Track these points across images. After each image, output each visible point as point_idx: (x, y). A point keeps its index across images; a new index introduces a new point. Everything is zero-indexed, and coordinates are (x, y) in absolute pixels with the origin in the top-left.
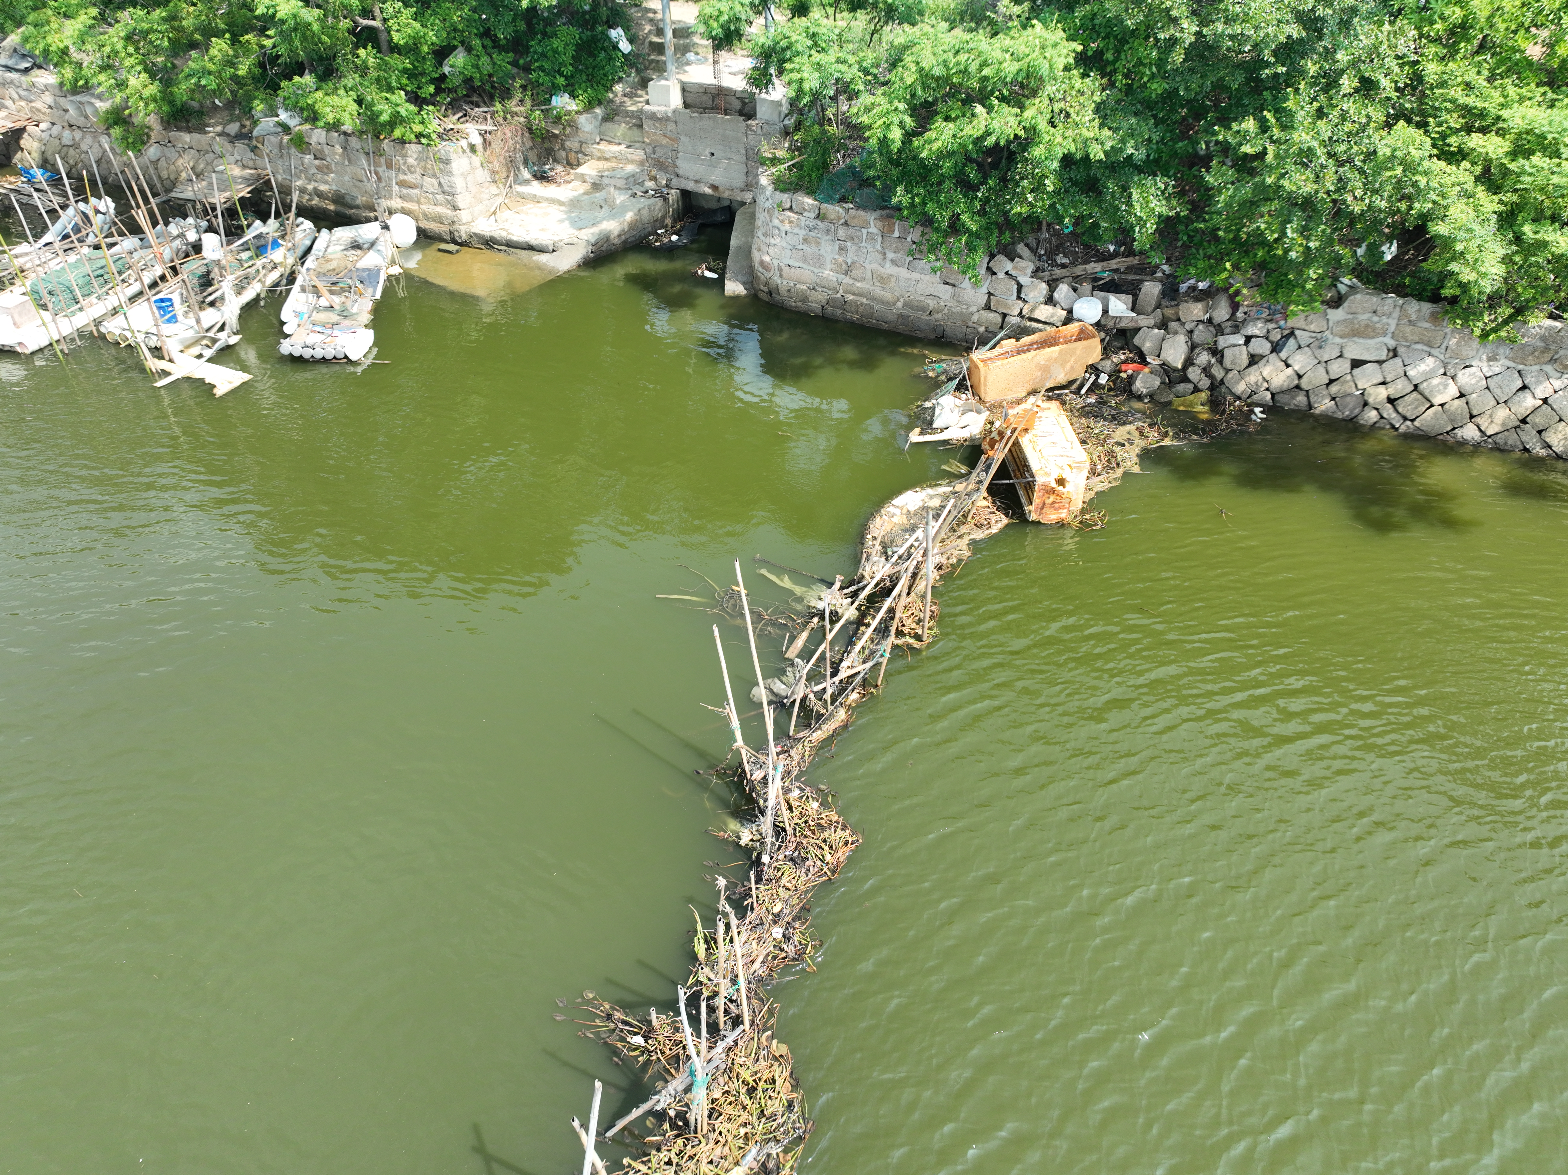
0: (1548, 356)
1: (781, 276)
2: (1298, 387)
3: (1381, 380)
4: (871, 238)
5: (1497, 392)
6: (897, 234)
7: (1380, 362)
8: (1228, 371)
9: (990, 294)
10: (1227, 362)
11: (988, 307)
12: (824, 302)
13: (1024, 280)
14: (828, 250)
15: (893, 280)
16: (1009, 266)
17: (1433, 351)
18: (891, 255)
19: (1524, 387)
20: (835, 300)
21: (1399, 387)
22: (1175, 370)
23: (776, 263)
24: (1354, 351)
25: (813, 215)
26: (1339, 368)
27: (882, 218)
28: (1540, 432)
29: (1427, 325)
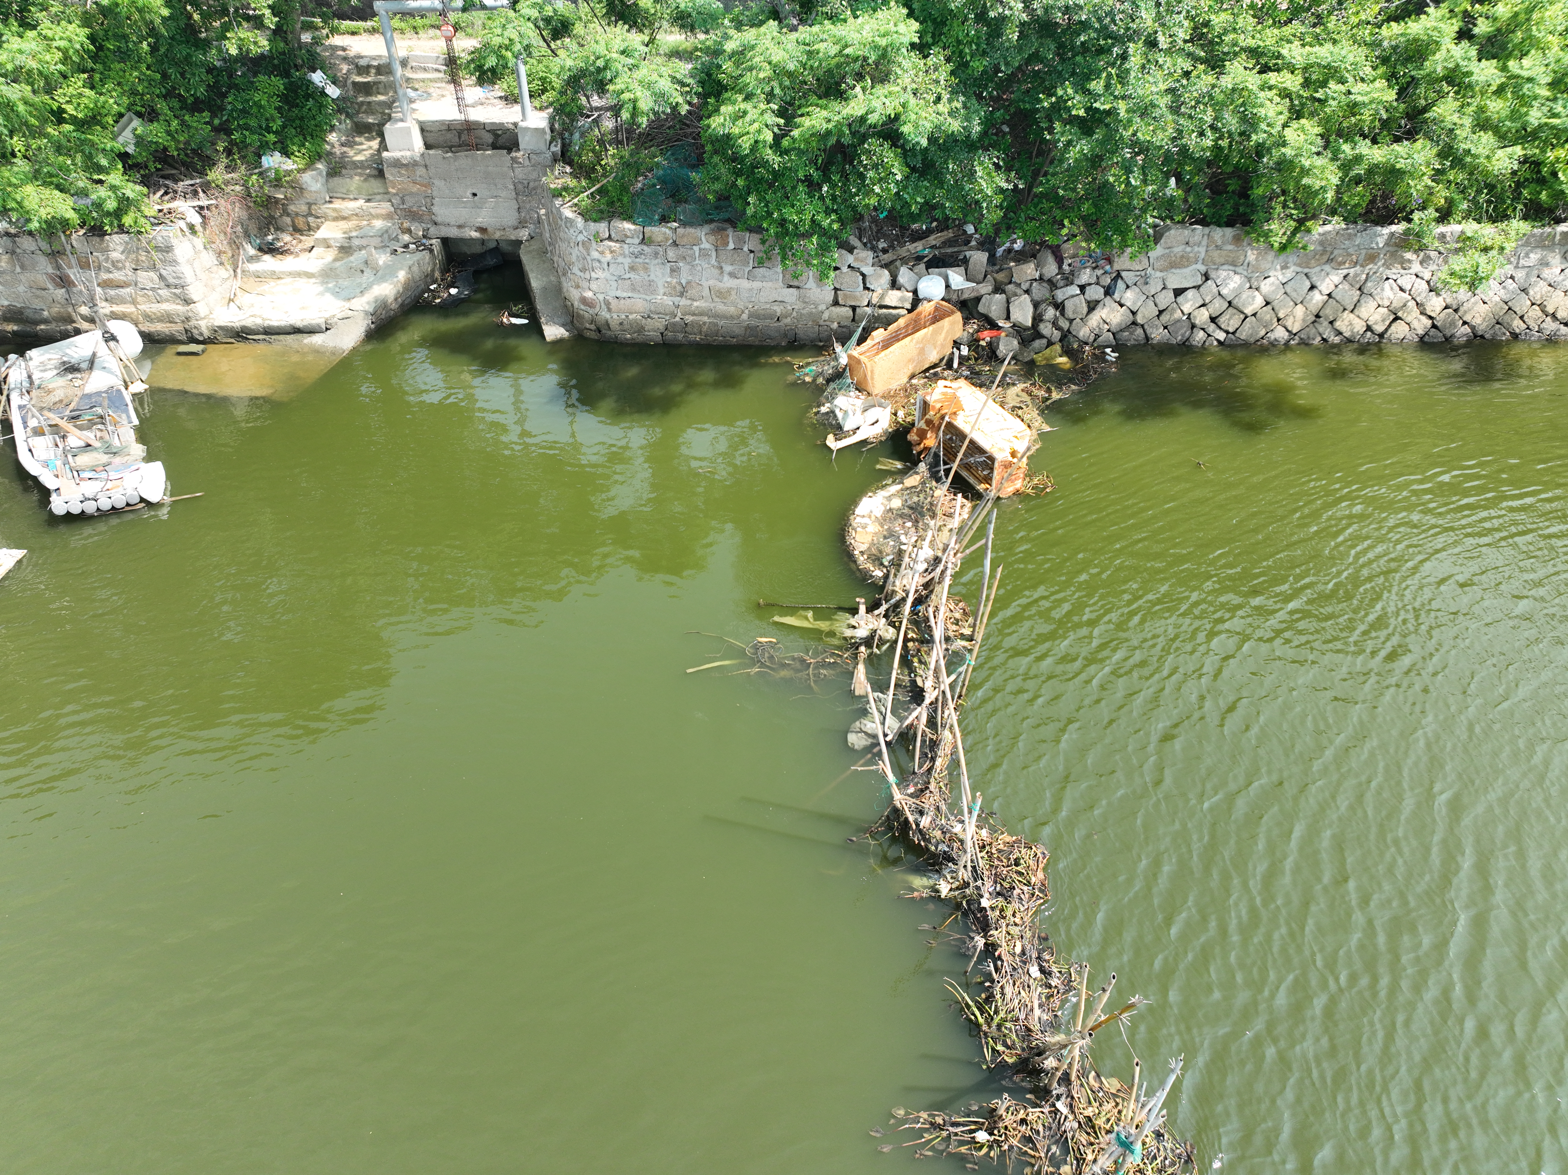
0: (1325, 258)
1: (609, 310)
2: (1134, 323)
3: (1201, 303)
4: (704, 254)
5: (1294, 295)
6: (731, 246)
7: (1198, 287)
8: (1071, 321)
9: (836, 289)
10: (1069, 313)
11: (836, 303)
12: (662, 329)
13: (867, 270)
14: (660, 275)
15: (733, 293)
16: (850, 259)
17: (1238, 269)
18: (728, 268)
19: (1313, 287)
20: (674, 324)
21: (1218, 306)
22: (1026, 329)
23: (601, 297)
24: (1175, 282)
25: (637, 241)
26: (1164, 300)
27: (713, 232)
28: (1331, 323)
29: (1231, 247)
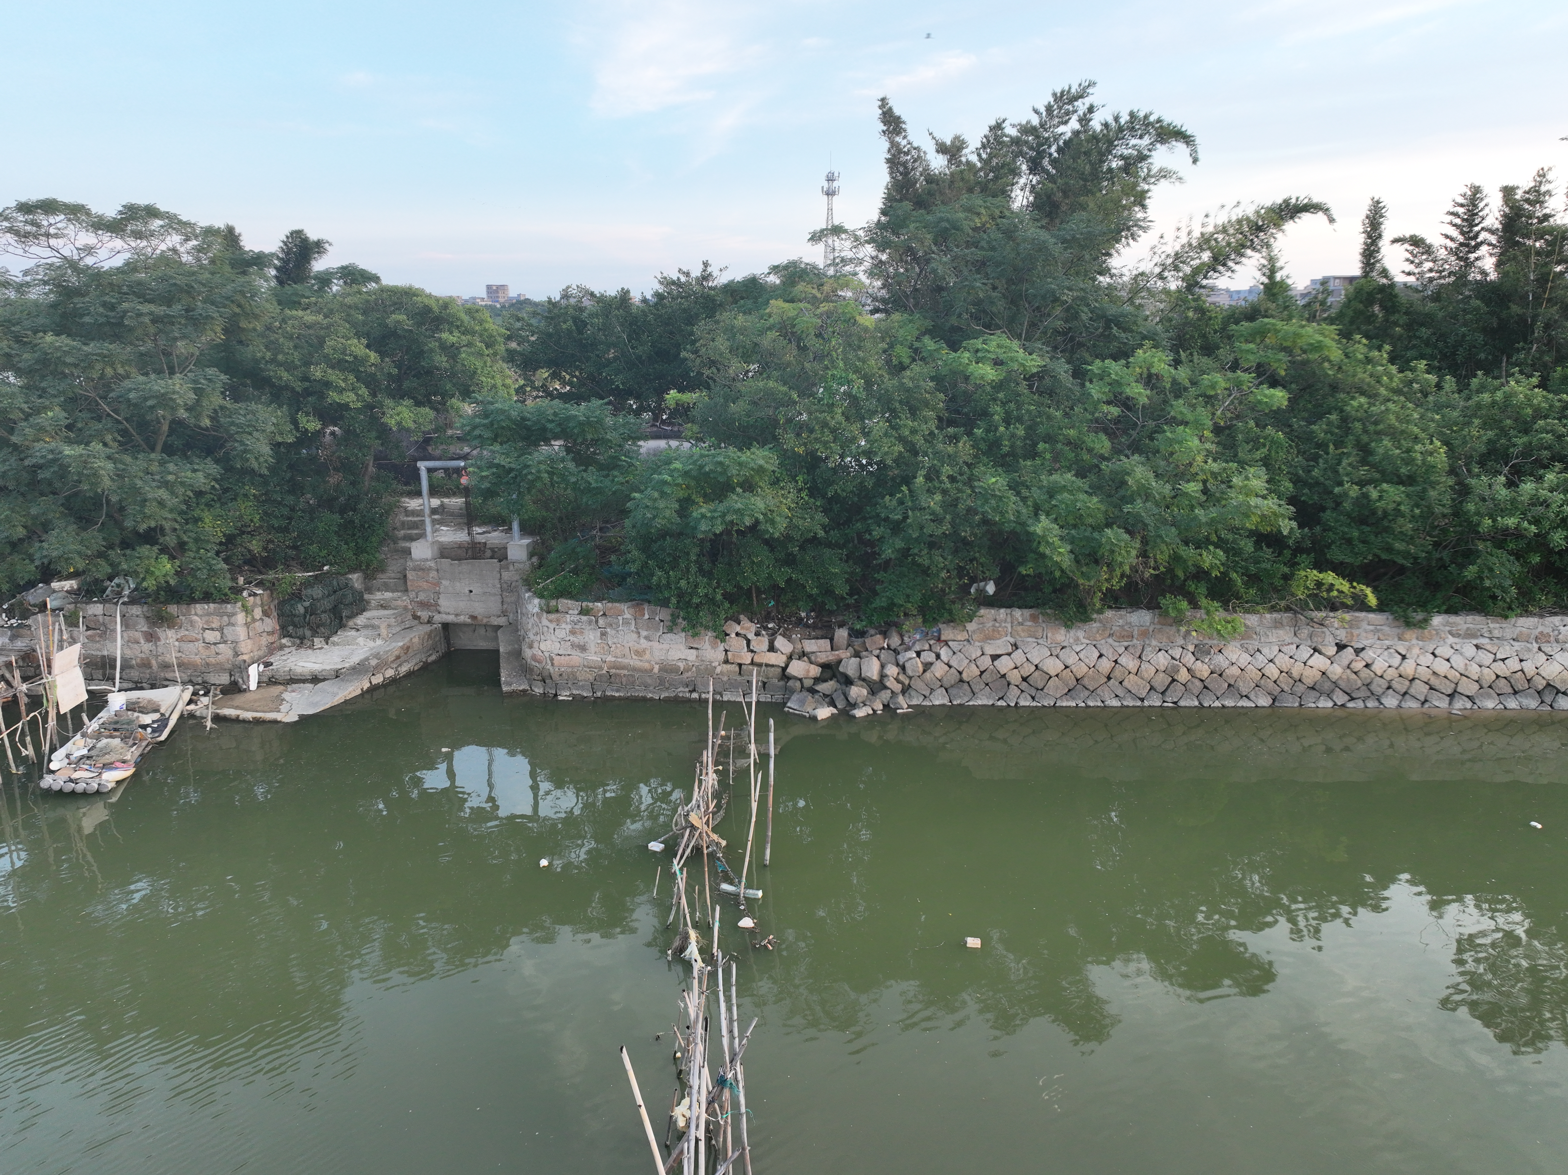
0: (1107, 633)
1: (553, 664)
2: (961, 681)
3: (1013, 666)
4: (626, 623)
5: (1087, 661)
6: (647, 616)
7: (1009, 654)
8: (910, 678)
9: (726, 651)
10: (910, 672)
11: (726, 662)
12: (592, 678)
13: (751, 636)
14: (591, 637)
15: (648, 652)
16: (738, 628)
17: (1040, 641)
18: (644, 633)
19: (1101, 656)
20: (601, 676)
21: (1026, 669)
22: (875, 682)
23: (547, 654)
24: (990, 650)
25: (576, 612)
26: (984, 663)
27: (633, 606)
28: (1121, 683)
29: (1029, 623)
